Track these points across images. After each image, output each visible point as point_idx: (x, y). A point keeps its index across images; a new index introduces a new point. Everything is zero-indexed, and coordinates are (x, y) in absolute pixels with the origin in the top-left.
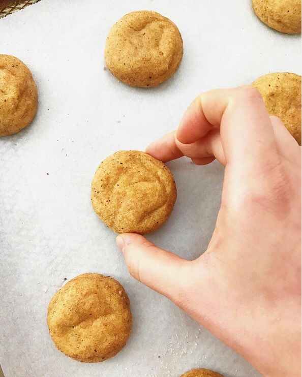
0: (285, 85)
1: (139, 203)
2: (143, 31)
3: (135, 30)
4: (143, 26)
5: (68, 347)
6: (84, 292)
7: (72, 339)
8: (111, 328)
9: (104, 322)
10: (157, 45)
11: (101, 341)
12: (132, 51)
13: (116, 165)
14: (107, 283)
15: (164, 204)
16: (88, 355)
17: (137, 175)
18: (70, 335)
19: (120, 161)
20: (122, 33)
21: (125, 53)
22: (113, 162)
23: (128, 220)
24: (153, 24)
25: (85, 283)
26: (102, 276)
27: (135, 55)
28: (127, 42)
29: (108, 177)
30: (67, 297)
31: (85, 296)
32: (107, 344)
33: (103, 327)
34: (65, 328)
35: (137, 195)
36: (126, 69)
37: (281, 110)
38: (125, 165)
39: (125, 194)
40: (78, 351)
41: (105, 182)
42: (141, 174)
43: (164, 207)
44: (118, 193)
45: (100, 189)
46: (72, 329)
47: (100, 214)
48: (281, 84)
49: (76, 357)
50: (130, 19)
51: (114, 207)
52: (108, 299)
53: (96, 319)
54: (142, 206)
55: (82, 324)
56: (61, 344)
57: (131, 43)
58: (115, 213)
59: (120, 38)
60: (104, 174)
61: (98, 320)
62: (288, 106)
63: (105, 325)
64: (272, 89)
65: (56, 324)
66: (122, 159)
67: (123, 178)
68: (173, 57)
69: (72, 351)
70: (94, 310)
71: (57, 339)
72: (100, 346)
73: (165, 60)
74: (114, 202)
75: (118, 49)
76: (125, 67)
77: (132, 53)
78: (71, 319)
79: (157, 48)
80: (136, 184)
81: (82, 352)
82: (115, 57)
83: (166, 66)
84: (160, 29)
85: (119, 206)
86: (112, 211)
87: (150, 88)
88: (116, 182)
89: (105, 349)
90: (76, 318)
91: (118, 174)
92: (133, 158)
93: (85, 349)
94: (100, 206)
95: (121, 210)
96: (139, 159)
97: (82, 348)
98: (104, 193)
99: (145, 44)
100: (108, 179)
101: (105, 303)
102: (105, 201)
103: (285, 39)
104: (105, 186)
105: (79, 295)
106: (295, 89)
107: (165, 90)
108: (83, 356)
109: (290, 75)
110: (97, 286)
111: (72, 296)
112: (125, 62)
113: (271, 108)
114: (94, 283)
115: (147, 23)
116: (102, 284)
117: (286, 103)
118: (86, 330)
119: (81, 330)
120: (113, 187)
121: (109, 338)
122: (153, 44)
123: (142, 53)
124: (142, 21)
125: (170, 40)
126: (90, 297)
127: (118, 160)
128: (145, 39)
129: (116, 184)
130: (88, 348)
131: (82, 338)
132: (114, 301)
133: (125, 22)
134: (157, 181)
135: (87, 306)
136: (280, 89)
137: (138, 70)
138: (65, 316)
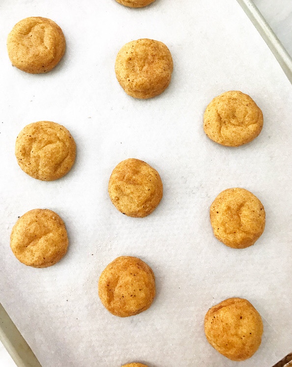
0: (138, 50)
1: (50, 160)
2: (30, 34)
3: (24, 35)
4: (29, 30)
5: (26, 260)
6: (29, 222)
7: (28, 254)
8: (51, 241)
9: (46, 239)
10: (42, 41)
11: (46, 251)
12: (25, 51)
13: (27, 138)
14: (44, 214)
15: (68, 155)
16: (41, 263)
17: (43, 141)
18: (26, 252)
19: (29, 135)
20: (14, 39)
21: (20, 54)
22: (25, 136)
23: (47, 173)
24: (36, 27)
25: (29, 216)
26: (41, 210)
27: (27, 53)
28: (20, 45)
29: (24, 148)
30: (18, 228)
31: (29, 224)
32: (50, 252)
33: (45, 242)
34: (21, 248)
35: (47, 155)
36: (25, 64)
37: (138, 69)
38: (33, 137)
39: (39, 157)
40: (33, 261)
41: (23, 152)
42: (45, 139)
43: (69, 157)
44: (34, 157)
45: (22, 157)
46: (26, 248)
47: (27, 173)
48: (135, 50)
49: (33, 265)
50: (19, 28)
51: (34, 167)
52: (46, 224)
53: (40, 238)
54: (52, 162)
55: (31, 244)
56: (21, 259)
57: (23, 45)
58: (37, 171)
59: (14, 43)
60: (21, 147)
61: (42, 238)
62: (143, 64)
63: (47, 241)
64: (129, 55)
65: (14, 247)
66: (30, 132)
67: (35, 146)
68: (55, 48)
69: (29, 262)
70: (37, 233)
71: (18, 256)
72: (47, 255)
73: (49, 52)
74: (34, 164)
75: (15, 52)
76: (24, 63)
77: (25, 53)
78: (23, 242)
79: (43, 44)
80: (44, 148)
81: (36, 261)
82: (15, 58)
83: (52, 56)
84: (42, 30)
85: (38, 165)
86: (34, 170)
87: (47, 73)
88: (31, 150)
89: (50, 256)
90: (27, 241)
91: (31, 144)
92: (37, 129)
93: (37, 259)
94: (26, 168)
95: (40, 167)
96: (42, 128)
97: (35, 259)
98: (25, 159)
99: (33, 43)
100: (24, 149)
101: (44, 226)
102: (27, 165)
103: (139, 12)
104: (24, 154)
105: (25, 225)
106: (145, 51)
107: (59, 70)
108: (37, 263)
109: (142, 41)
110: (37, 217)
111: (21, 226)
112: (22, 60)
113: (131, 69)
114: (35, 215)
115: (32, 27)
116: (40, 215)
117: (141, 63)
118: (35, 247)
119: (32, 248)
120: (30, 154)
121: (51, 248)
122: (39, 41)
123: (32, 51)
124: (28, 27)
125: (50, 36)
126: (32, 225)
127: (27, 134)
128: (33, 40)
129: (31, 151)
130: (39, 257)
131: (34, 252)
132: (50, 224)
133: (15, 31)
134: (58, 142)
135: (32, 231)
136: (134, 54)
137: (32, 63)
138: (19, 240)
